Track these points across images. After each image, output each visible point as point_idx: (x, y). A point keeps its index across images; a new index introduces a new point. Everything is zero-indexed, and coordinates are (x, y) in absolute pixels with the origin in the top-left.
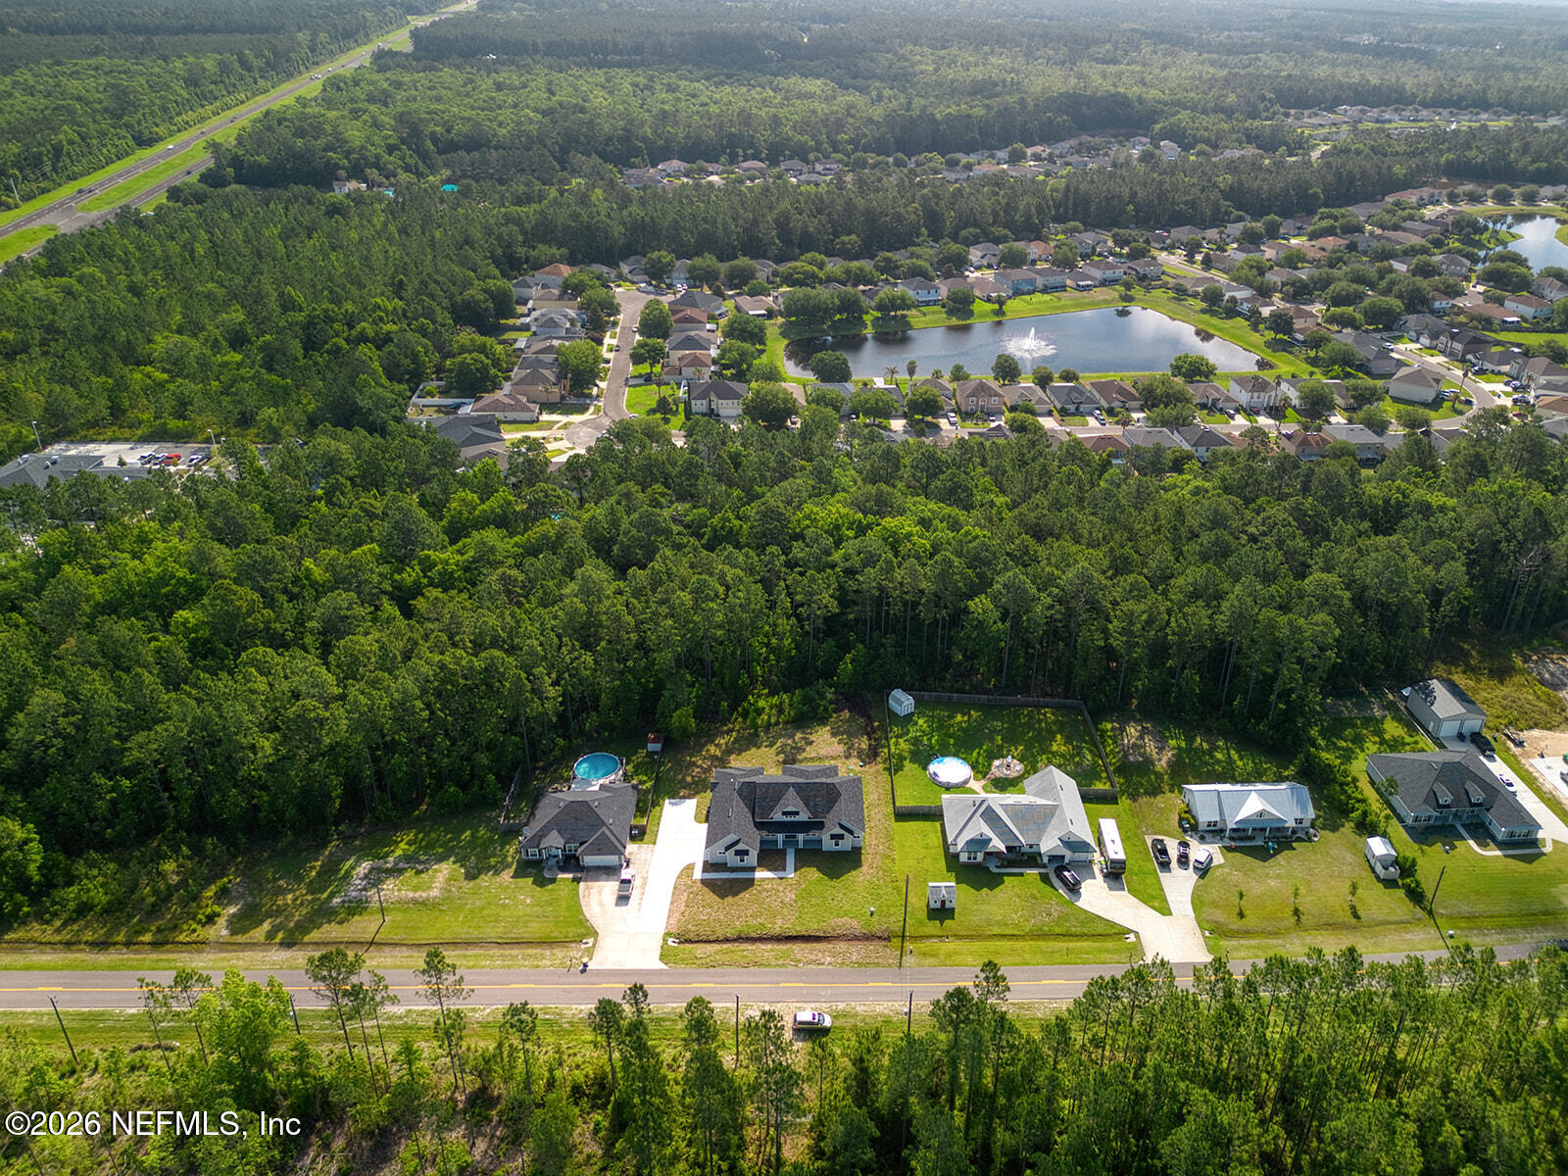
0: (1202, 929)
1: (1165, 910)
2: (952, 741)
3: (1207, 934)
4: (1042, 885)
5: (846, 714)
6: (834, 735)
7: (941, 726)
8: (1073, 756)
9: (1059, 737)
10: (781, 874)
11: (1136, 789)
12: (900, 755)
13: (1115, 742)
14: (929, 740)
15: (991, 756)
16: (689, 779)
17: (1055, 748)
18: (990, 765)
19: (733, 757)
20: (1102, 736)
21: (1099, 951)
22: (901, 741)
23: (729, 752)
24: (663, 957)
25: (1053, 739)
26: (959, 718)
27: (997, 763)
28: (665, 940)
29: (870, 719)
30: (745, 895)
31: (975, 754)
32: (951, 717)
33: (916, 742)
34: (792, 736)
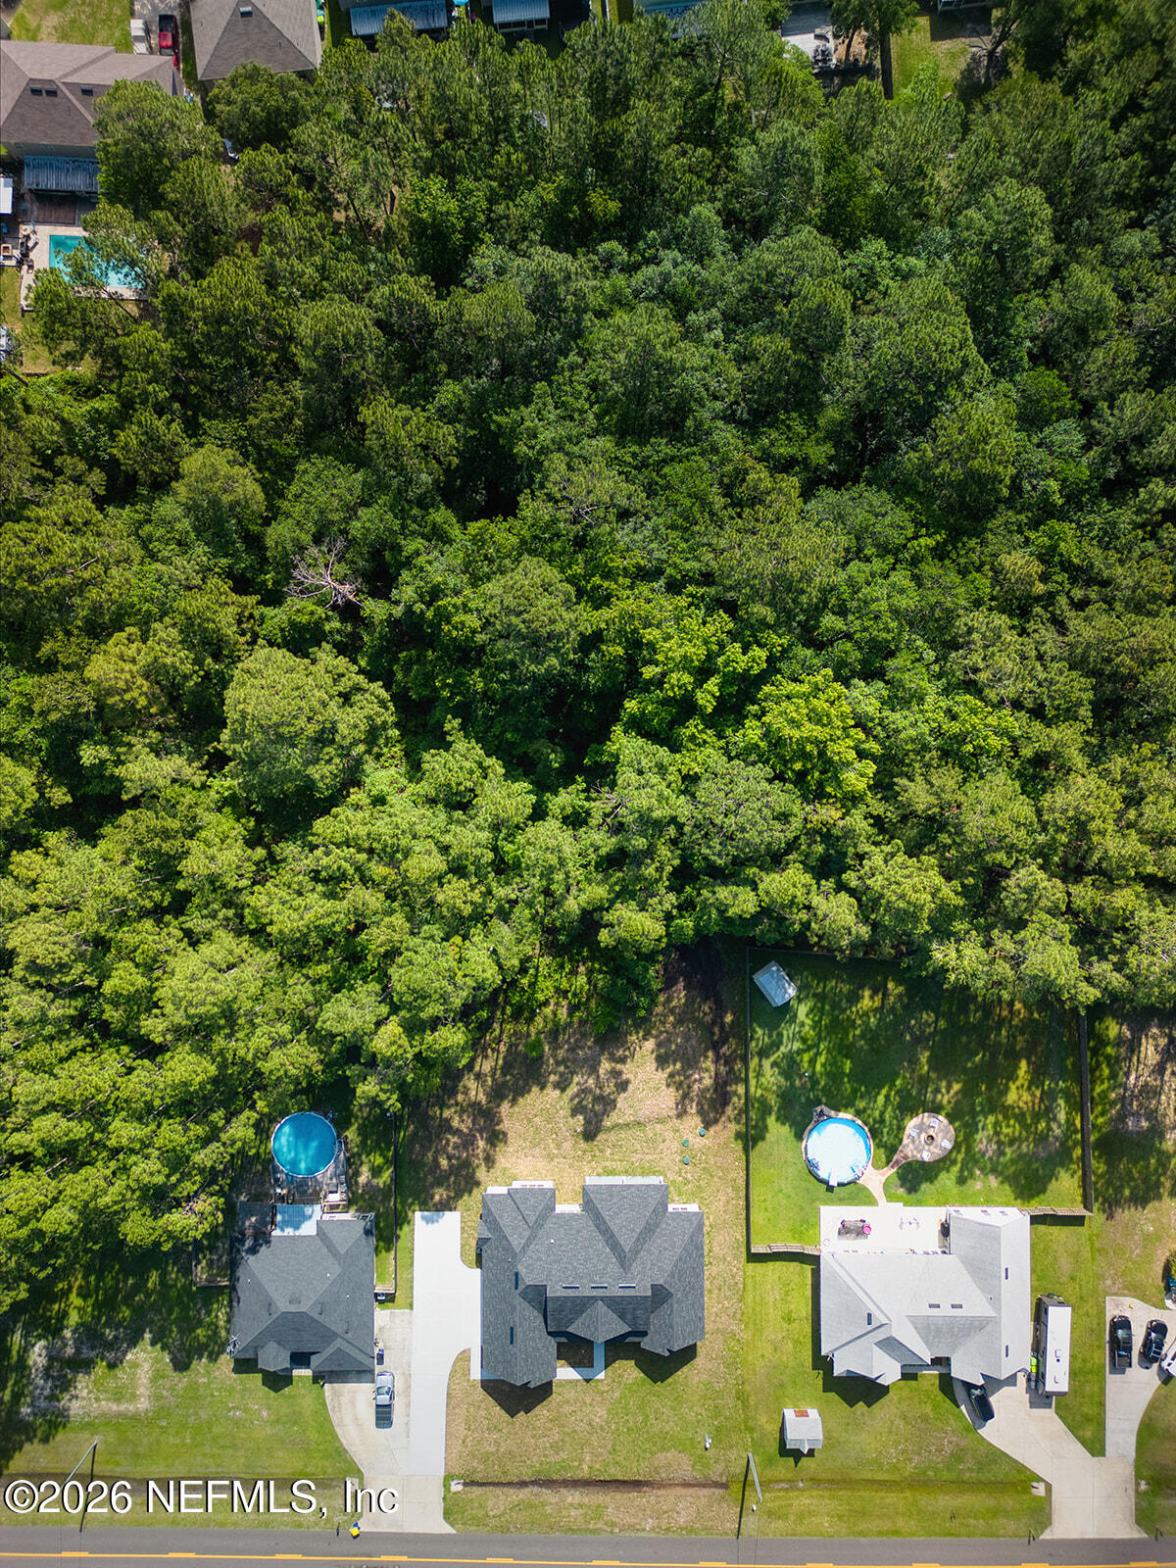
0: (1138, 1476)
1: (1096, 1446)
2: (848, 1065)
3: (1143, 1486)
4: (940, 1396)
5: (680, 995)
6: (662, 1061)
7: (833, 1026)
8: (1037, 1117)
9: (1023, 1065)
10: (587, 1371)
11: (1119, 1190)
12: (763, 1101)
13: (1113, 1076)
14: (812, 1062)
15: (910, 1105)
16: (444, 1163)
17: (1012, 1097)
18: (901, 1129)
19: (505, 1107)
20: (1095, 1052)
21: (995, 1513)
22: (767, 1064)
23: (498, 1094)
24: (448, 1515)
25: (1012, 1076)
26: (867, 1002)
27: (911, 1125)
28: (447, 1486)
29: (720, 1009)
30: (542, 1411)
31: (881, 1099)
32: (853, 998)
33: (789, 1069)
34: (594, 1070)
